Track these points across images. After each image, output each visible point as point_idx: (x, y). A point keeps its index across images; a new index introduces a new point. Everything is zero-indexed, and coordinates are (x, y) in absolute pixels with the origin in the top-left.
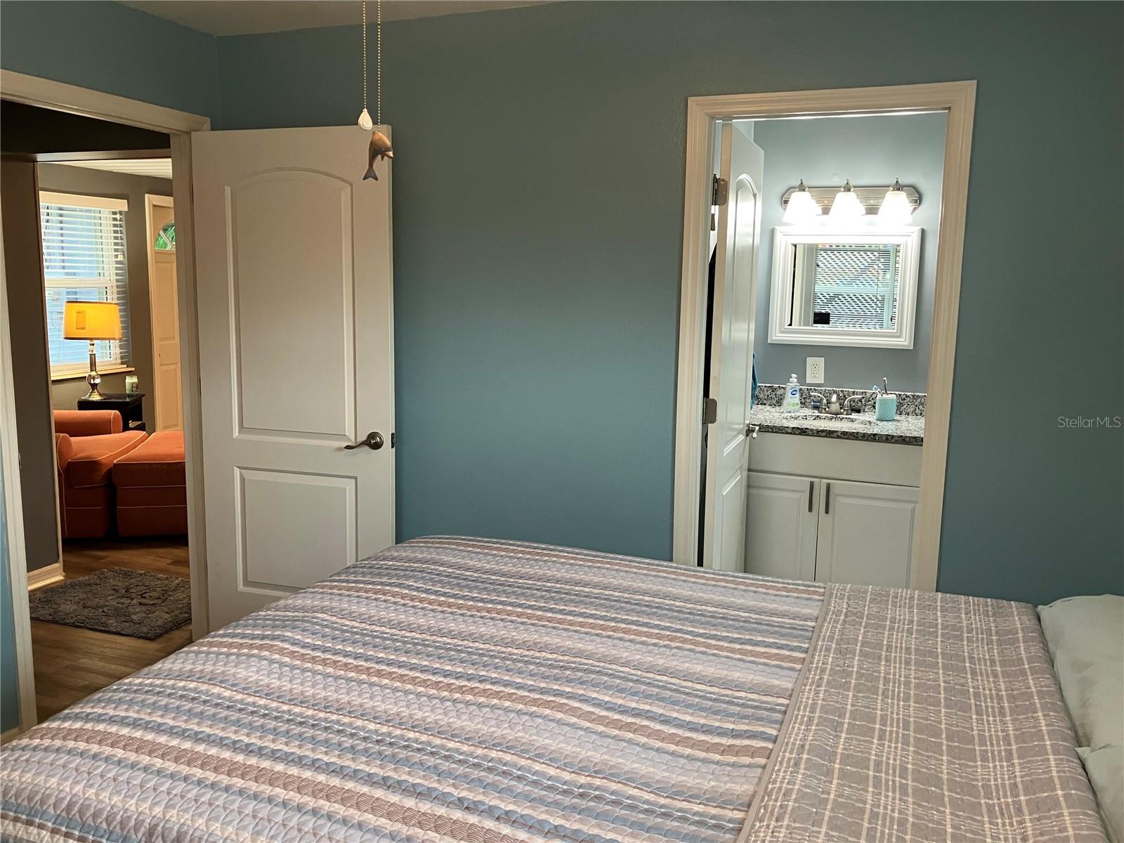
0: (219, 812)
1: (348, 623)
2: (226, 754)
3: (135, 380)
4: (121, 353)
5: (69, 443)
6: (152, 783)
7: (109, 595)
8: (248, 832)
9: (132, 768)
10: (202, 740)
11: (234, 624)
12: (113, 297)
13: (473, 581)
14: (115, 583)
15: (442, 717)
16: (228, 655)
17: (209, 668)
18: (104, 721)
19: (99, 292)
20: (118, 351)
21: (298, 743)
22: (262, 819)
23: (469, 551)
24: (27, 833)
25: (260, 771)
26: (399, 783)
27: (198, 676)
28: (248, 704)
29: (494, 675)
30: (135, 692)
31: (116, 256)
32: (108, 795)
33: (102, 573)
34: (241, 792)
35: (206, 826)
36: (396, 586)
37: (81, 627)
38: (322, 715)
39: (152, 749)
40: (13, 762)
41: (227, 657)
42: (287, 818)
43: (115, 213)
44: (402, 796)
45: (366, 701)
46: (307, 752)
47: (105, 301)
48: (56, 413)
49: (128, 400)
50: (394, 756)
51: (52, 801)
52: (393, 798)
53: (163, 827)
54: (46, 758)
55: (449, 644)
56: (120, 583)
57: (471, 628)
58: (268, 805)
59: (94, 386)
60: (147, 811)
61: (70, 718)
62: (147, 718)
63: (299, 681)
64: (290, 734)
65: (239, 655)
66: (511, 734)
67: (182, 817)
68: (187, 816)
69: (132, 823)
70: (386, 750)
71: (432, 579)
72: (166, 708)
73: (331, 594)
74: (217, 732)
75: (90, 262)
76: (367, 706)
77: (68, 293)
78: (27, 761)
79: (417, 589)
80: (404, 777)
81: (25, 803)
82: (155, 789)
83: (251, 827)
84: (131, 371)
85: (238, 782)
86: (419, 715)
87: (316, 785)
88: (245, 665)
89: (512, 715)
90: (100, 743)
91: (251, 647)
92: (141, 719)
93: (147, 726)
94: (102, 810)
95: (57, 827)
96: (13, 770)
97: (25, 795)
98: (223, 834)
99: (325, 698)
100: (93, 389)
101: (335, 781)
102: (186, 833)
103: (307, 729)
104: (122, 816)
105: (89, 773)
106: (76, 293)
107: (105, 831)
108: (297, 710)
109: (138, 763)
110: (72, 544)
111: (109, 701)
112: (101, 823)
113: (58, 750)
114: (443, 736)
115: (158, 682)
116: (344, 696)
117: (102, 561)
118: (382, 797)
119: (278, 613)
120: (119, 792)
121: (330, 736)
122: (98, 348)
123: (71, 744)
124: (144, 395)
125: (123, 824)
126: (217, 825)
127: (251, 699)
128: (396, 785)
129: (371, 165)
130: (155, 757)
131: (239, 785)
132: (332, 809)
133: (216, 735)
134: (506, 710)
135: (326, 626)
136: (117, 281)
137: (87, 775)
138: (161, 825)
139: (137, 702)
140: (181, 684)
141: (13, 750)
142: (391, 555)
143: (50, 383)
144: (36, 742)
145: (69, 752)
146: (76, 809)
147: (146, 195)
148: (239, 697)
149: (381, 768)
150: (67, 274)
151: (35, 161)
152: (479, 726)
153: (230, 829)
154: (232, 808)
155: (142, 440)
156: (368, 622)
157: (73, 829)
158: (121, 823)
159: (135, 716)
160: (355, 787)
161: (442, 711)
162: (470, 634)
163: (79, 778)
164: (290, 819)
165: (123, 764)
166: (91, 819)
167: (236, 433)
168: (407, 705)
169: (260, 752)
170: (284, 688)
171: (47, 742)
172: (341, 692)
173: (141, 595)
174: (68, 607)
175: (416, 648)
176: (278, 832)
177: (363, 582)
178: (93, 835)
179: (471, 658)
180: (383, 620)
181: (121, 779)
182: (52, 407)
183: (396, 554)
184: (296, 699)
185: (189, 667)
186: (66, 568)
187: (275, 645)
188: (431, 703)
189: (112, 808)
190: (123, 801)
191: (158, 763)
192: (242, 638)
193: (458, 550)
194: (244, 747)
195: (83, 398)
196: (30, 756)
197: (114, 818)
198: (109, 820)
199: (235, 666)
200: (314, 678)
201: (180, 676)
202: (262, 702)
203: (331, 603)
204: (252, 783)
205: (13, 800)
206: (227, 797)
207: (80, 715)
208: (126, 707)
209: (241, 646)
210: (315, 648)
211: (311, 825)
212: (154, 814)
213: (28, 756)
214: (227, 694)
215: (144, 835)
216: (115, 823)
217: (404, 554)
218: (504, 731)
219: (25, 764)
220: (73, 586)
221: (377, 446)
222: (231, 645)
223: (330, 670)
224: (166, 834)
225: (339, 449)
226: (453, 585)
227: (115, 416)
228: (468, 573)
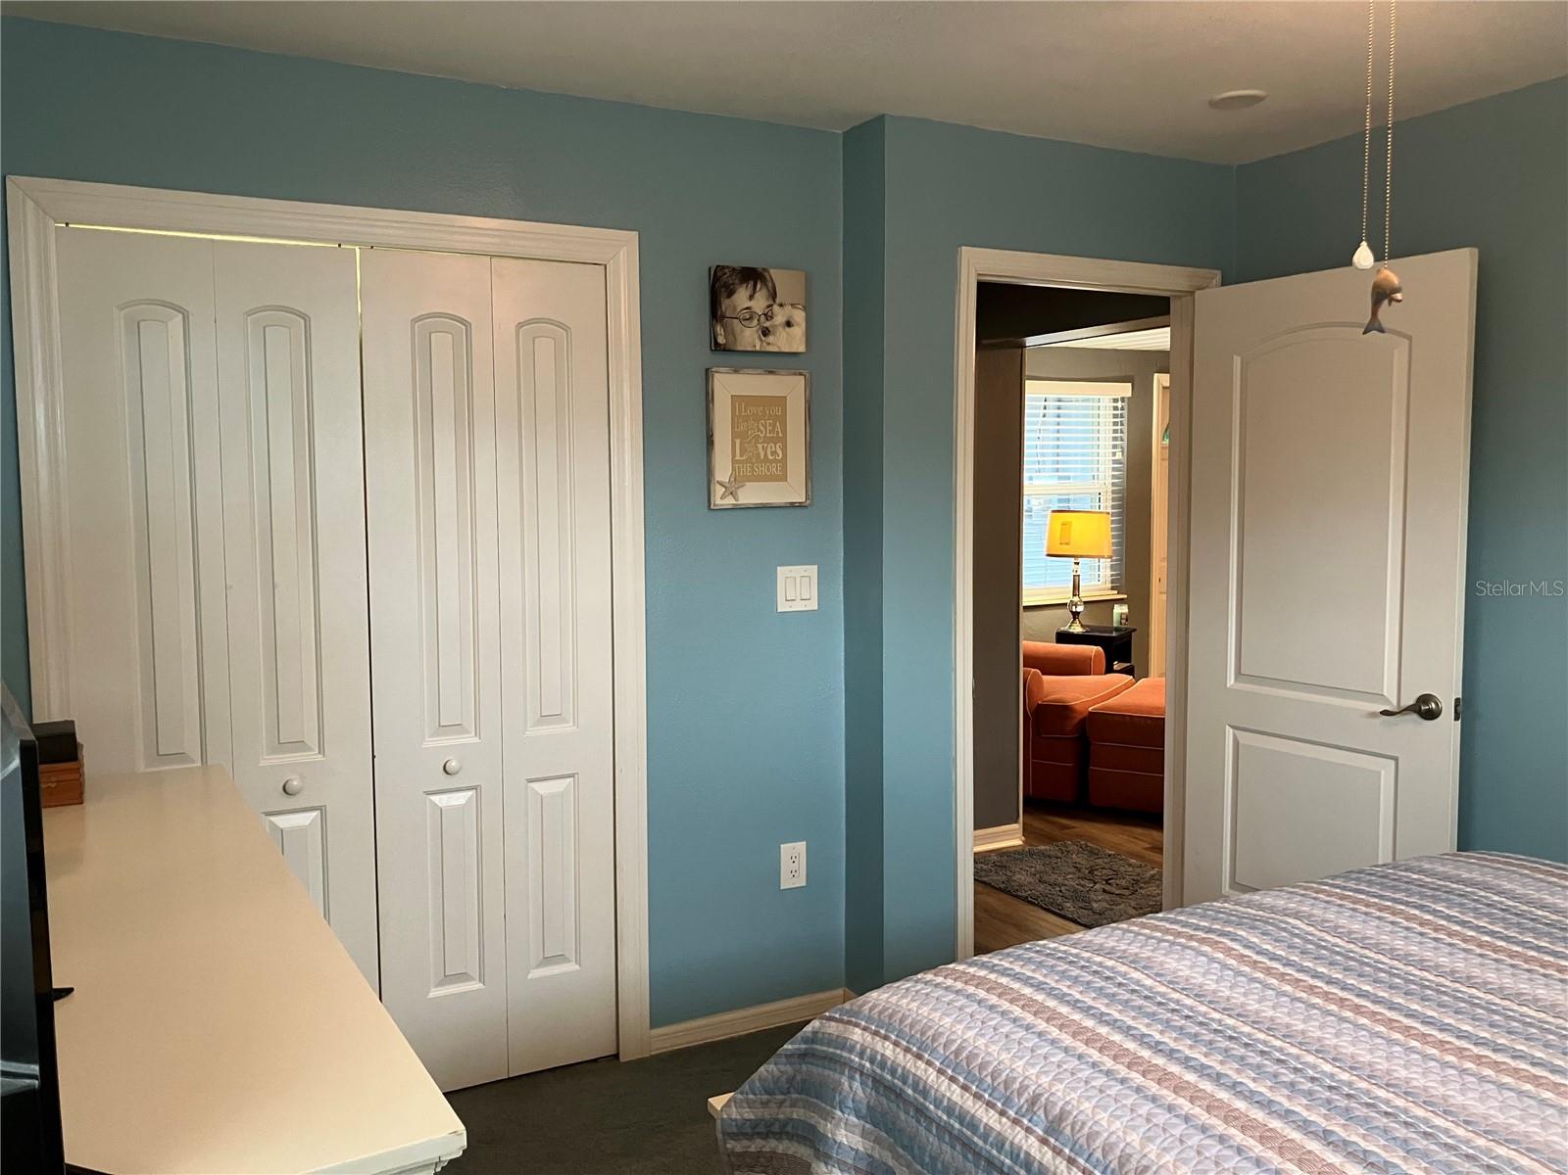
0: (1108, 1102)
1: (1328, 938)
2: (1131, 1045)
3: (1124, 609)
4: (1112, 576)
5: (1040, 682)
6: (1045, 1050)
7: (1070, 873)
8: (1138, 1135)
9: (1027, 1030)
10: (1107, 1023)
11: (1179, 909)
12: (1107, 505)
13: (1547, 924)
14: (1078, 860)
15: (1437, 1085)
16: (1160, 941)
17: (1133, 949)
18: (1009, 975)
19: (1092, 499)
20: (1109, 572)
21: (1220, 1058)
22: (1156, 1125)
23: (1550, 883)
24: (915, 1066)
25: (1165, 1074)
26: (1346, 1143)
27: (1119, 955)
28: (1170, 1000)
29: (1539, 1054)
30: (1048, 955)
31: (1114, 454)
32: (997, 1049)
33: (1065, 846)
34: (1138, 1090)
35: (1093, 1113)
36: (1416, 907)
37: (1033, 904)
38: (1262, 1036)
39: (1052, 1017)
40: (914, 993)
41: (1158, 943)
42: (1187, 1134)
43: (1115, 401)
44: (1345, 1159)
45: (1328, 1036)
46: (1230, 1070)
47: (1097, 510)
48: (1027, 645)
49: (1114, 634)
50: (1347, 1110)
51: (943, 1040)
52: (1331, 1156)
53: (1047, 1099)
54: (945, 996)
55: (1478, 998)
56: (1082, 860)
57: (1522, 986)
58: (1166, 1112)
59: (1076, 615)
60: (1033, 1077)
61: (976, 965)
62: (1053, 984)
63: (1243, 990)
64: (1214, 1046)
65: (1173, 944)
66: (1540, 1135)
67: (1069, 1094)
68: (1073, 1095)
69: (1017, 1085)
70: (1340, 1100)
71: (1476, 909)
72: (1076, 980)
73: (1315, 899)
74: (1126, 1019)
75: (1082, 462)
76: (1328, 1042)
77: (1060, 501)
78: (927, 994)
79: (1448, 918)
80: (1353, 1138)
81: (918, 1036)
82: (1045, 1058)
83: (1143, 1130)
84: (1122, 599)
85: (1137, 1078)
86: (1403, 1073)
87: (1231, 1111)
88: (1177, 956)
89: (1550, 1111)
90: (1000, 996)
91: (1191, 938)
92: (1046, 983)
93: (1050, 992)
94: (989, 1063)
95: (944, 1068)
96: (913, 1000)
97: (918, 1027)
98: (1109, 1126)
99: (1272, 1019)
100: (1075, 619)
101: (1258, 1115)
102: (1070, 1113)
103: (1236, 1046)
104: (1008, 1075)
105: (983, 1023)
106: (1068, 500)
107: (989, 1086)
108: (1231, 1022)
109: (1034, 1026)
110: (1034, 805)
111: (1019, 958)
112: (986, 1076)
113: (957, 992)
114: (1430, 1109)
115: (1074, 951)
116: (1298, 1023)
117: (1067, 831)
118: (1317, 1152)
119: (1237, 907)
120: (1008, 1050)
121: (1266, 1062)
122: (1085, 568)
123: (971, 989)
124: (1135, 630)
125: (1007, 1084)
126: (1104, 1115)
127: (1176, 996)
128: (1340, 1144)
129: (1374, 313)
130: (1053, 1025)
131: (1138, 1081)
132: (1244, 1143)
133: (1125, 1022)
134: (1543, 1102)
135: (1297, 935)
136: (1113, 484)
137: (980, 1024)
138: (1046, 1096)
139: (1047, 966)
140: (1099, 959)
141: (916, 982)
142: (1420, 867)
143: (1021, 608)
144: (940, 979)
145: (968, 997)
146: (964, 1055)
147: (1156, 375)
148: (1163, 989)
149: (1325, 1119)
150: (1060, 478)
151: (1023, 346)
152: (1492, 1112)
153: (1118, 1124)
154: (1124, 1102)
155: (1127, 686)
156: (1360, 945)
157: (959, 1074)
158: (1005, 1082)
159: (1041, 979)
160: (1281, 1128)
161: (1439, 1079)
162: (1517, 994)
163: (972, 1025)
164: (1190, 1137)
165: (1018, 1023)
166: (977, 1069)
167: (1231, 681)
168: (1387, 1057)
169: (1171, 1054)
170: (1221, 994)
171: (949, 982)
172: (1296, 1017)
173: (1107, 881)
174: (1023, 878)
175: (1421, 991)
176: (1172, 1145)
177: (1368, 893)
178: (977, 1087)
179: (1509, 1024)
180: (1383, 947)
181: (1013, 1037)
182: (1022, 637)
183: (1427, 866)
184: (1232, 1009)
185: (1112, 944)
186: (1026, 831)
187: (1220, 942)
188: (1426, 1064)
189: (999, 1064)
190: (1011, 1059)
191: (1055, 1032)
192: (1182, 926)
193: (1532, 878)
194: (1153, 1044)
195: (1062, 629)
196: (931, 992)
197: (1000, 1075)
198: (994, 1075)
199: (1165, 955)
200: (1263, 992)
201: (1099, 950)
202: (1189, 1002)
203: (1312, 909)
204: (1152, 1084)
205: (907, 1030)
206: (1121, 1090)
207: (986, 964)
208: (1033, 967)
209: (1179, 934)
210: (1274, 958)
211: (1214, 1151)
212: (1040, 1082)
213: (929, 990)
214: (1149, 982)
215: (1027, 1101)
216: (999, 1080)
217: (1442, 869)
218: (1532, 1128)
219: (924, 997)
220: (1031, 854)
221: (1431, 715)
222: (1167, 931)
223: (1288, 988)
224: (1048, 1108)
225: (1373, 715)
226: (1510, 923)
227: (1097, 654)
228: (1540, 913)
